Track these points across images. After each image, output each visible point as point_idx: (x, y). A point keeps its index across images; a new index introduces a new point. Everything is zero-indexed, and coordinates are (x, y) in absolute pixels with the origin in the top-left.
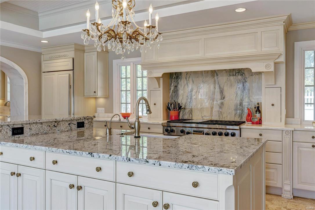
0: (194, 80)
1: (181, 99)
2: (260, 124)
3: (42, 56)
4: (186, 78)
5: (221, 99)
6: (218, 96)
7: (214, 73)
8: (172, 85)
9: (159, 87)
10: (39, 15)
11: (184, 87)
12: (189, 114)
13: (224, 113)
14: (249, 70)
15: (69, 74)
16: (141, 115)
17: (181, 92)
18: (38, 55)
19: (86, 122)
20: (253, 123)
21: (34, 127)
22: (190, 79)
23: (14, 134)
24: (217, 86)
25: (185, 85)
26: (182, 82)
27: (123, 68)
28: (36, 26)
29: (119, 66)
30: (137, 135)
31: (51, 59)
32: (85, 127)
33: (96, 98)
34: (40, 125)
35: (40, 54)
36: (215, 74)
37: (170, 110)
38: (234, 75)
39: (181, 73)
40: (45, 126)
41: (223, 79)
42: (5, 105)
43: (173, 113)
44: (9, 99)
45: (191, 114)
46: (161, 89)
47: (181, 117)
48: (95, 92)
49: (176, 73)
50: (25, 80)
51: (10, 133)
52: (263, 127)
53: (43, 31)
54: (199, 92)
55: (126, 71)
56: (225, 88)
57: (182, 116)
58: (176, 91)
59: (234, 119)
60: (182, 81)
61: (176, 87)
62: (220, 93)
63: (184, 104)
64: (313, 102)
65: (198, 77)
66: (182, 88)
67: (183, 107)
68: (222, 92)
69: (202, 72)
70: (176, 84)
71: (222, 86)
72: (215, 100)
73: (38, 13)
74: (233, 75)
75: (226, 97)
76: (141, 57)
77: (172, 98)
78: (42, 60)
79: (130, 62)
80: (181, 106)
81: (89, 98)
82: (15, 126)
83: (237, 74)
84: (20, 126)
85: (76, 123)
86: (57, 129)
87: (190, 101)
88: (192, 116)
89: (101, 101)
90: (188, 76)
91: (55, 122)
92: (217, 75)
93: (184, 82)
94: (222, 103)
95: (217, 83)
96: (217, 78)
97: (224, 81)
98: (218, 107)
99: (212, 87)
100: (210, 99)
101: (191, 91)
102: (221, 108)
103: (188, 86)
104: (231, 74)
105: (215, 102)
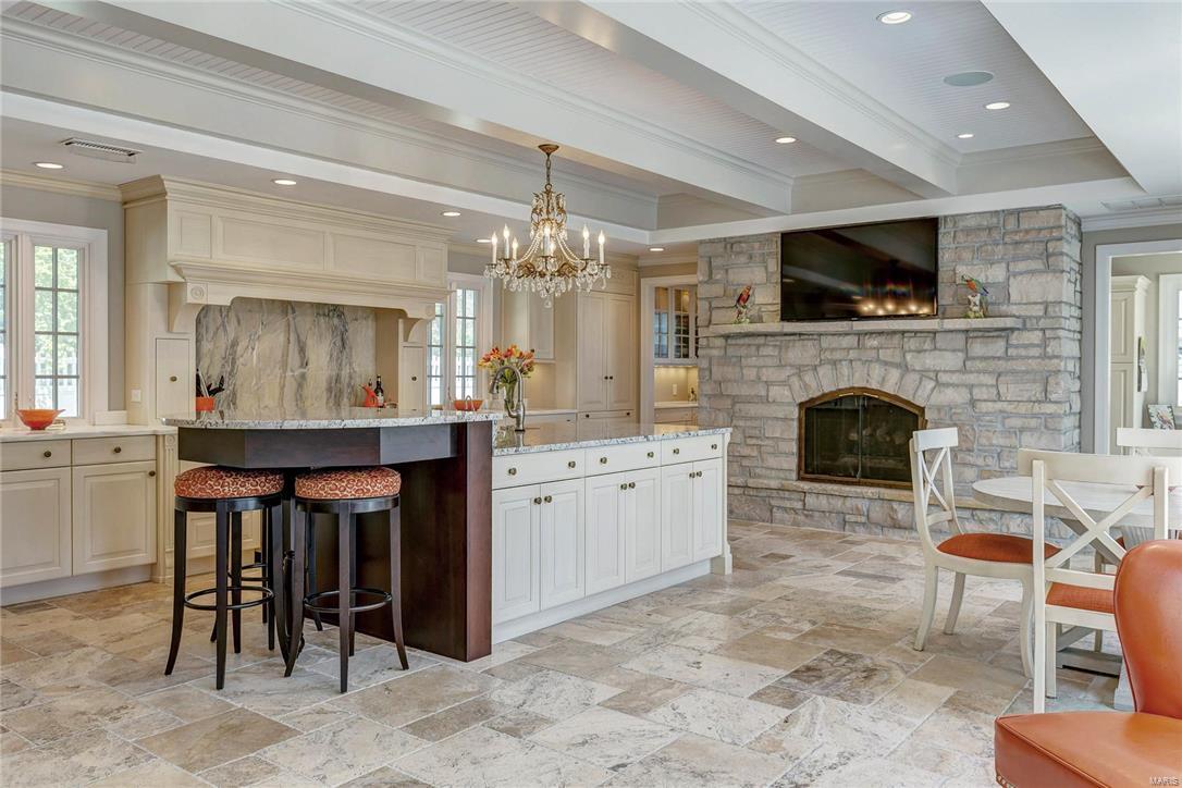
1: (206, 365)
5: (301, 366)
6: (294, 359)
7: (287, 307)
11: (215, 333)
22: (233, 315)
24: (293, 338)
25: (218, 329)
36: (290, 311)
38: (327, 313)
41: (305, 322)
45: (234, 404)
46: (193, 335)
54: (253, 349)
56: (310, 342)
62: (299, 353)
64: (438, 374)
65: (250, 311)
66: (211, 334)
68: (302, 350)
69: (258, 302)
71: (302, 338)
72: (289, 369)
74: (324, 315)
75: (310, 362)
79: (16, 233)
83: (331, 314)
87: (232, 370)
92: (294, 312)
93: (214, 320)
94: (303, 376)
95: (292, 328)
96: (294, 319)
97: (308, 327)
98: (295, 385)
99: (282, 338)
100: (278, 366)
101: (234, 344)
102: (300, 386)
103: (225, 330)
104: (321, 312)
105: (289, 374)
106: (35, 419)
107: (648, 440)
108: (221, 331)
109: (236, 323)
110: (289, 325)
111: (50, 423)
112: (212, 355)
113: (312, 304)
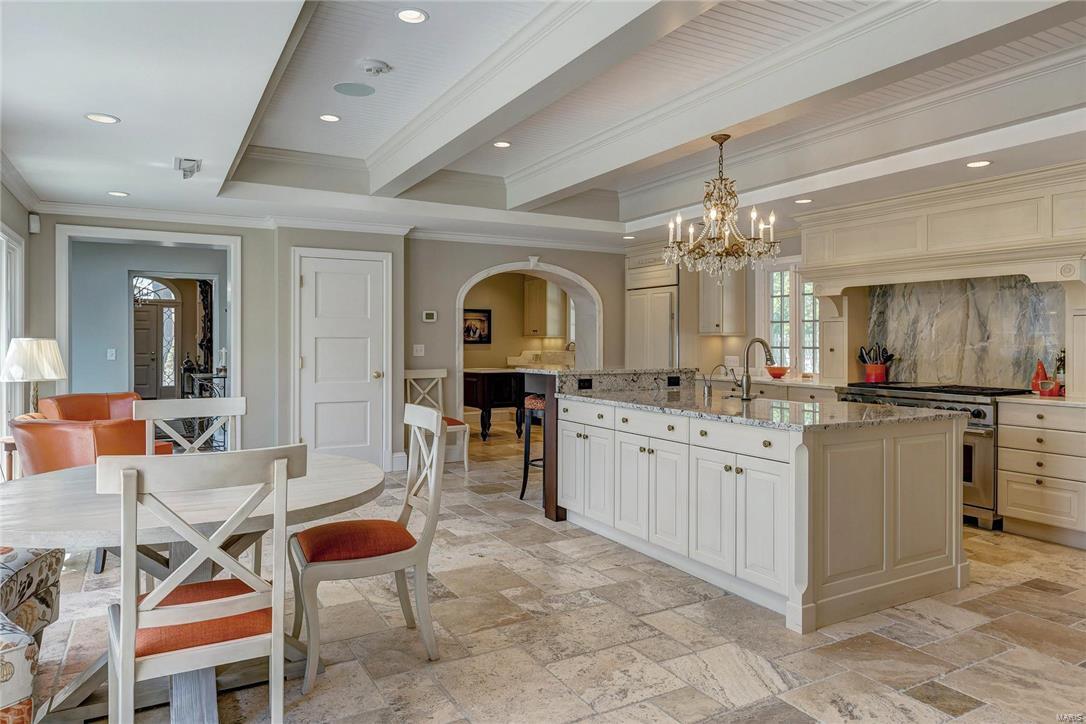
0: (920, 298)
1: (891, 341)
2: (1060, 396)
3: (627, 260)
4: (904, 296)
5: (982, 340)
6: (973, 331)
7: (966, 284)
8: (874, 309)
9: (841, 315)
10: (620, 195)
11: (899, 316)
12: (910, 373)
13: (988, 371)
14: (1024, 279)
15: (671, 294)
16: (811, 371)
17: (892, 325)
18: (619, 259)
19: (683, 377)
20: (1042, 394)
21: (606, 381)
22: (914, 299)
23: (580, 388)
24: (972, 313)
25: (901, 311)
26: (895, 305)
27: (776, 276)
28: (614, 216)
29: (769, 273)
30: (745, 397)
31: (641, 265)
32: (681, 386)
33: (722, 337)
34: (613, 378)
35: (623, 257)
36: (969, 285)
37: (864, 361)
38: (1013, 285)
39: (892, 286)
40: (619, 380)
41: (987, 297)
42: (567, 349)
43: (873, 369)
44: (573, 337)
45: (915, 372)
46: (845, 318)
47: (891, 378)
48: (717, 326)
49: (881, 286)
50: (599, 306)
51: (576, 386)
52: (1068, 402)
53: (625, 222)
54: (932, 325)
55: (783, 282)
56: (992, 316)
57: (896, 375)
58: (882, 322)
59: (1013, 384)
60: (896, 300)
61: (882, 313)
62: (980, 326)
63: (899, 350)
65: (929, 293)
66: (895, 316)
67: (897, 356)
68: (983, 324)
69: (938, 283)
70: (881, 309)
71: (983, 312)
72: (968, 343)
73: (617, 193)
74: (1010, 287)
75: (992, 336)
76: (800, 253)
77: (874, 338)
78: (626, 267)
79: (789, 264)
80: (892, 356)
81: (708, 336)
82: (582, 378)
83: (1019, 285)
84: (588, 378)
85: (665, 377)
86: (636, 385)
87: (913, 345)
88: (916, 377)
89: (733, 342)
90: (908, 291)
91: (635, 374)
92: (973, 287)
93: (898, 303)
94: (984, 350)
95: (971, 304)
96: (974, 294)
97: (990, 301)
98: (975, 358)
99: (961, 314)
100: (957, 339)
101: (915, 321)
102: (981, 359)
103: (908, 311)
104: (1005, 285)
105: (968, 347)
106: (776, 372)
107: (664, 412)
108: (904, 311)
109: (916, 305)
110: (968, 300)
111: (783, 375)
112: (897, 332)
113: (994, 279)
